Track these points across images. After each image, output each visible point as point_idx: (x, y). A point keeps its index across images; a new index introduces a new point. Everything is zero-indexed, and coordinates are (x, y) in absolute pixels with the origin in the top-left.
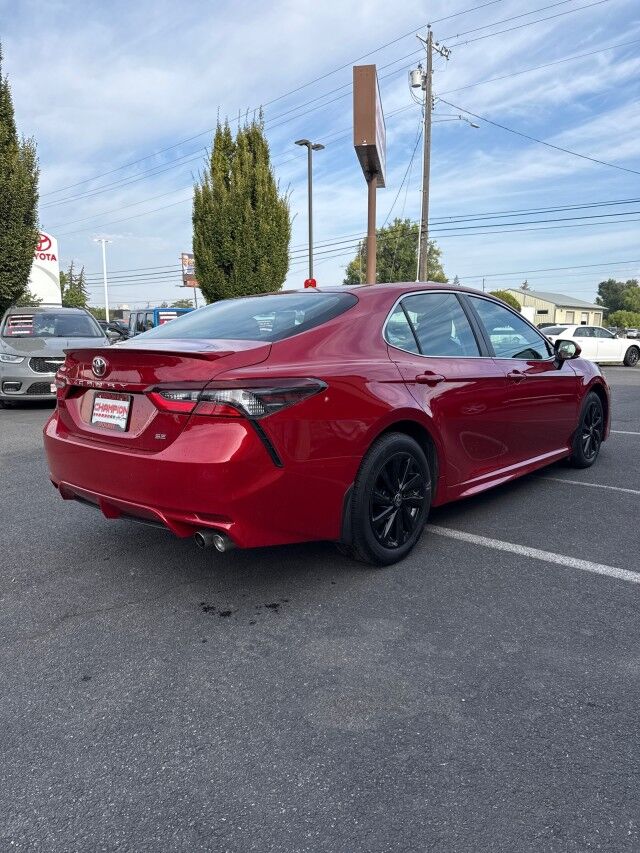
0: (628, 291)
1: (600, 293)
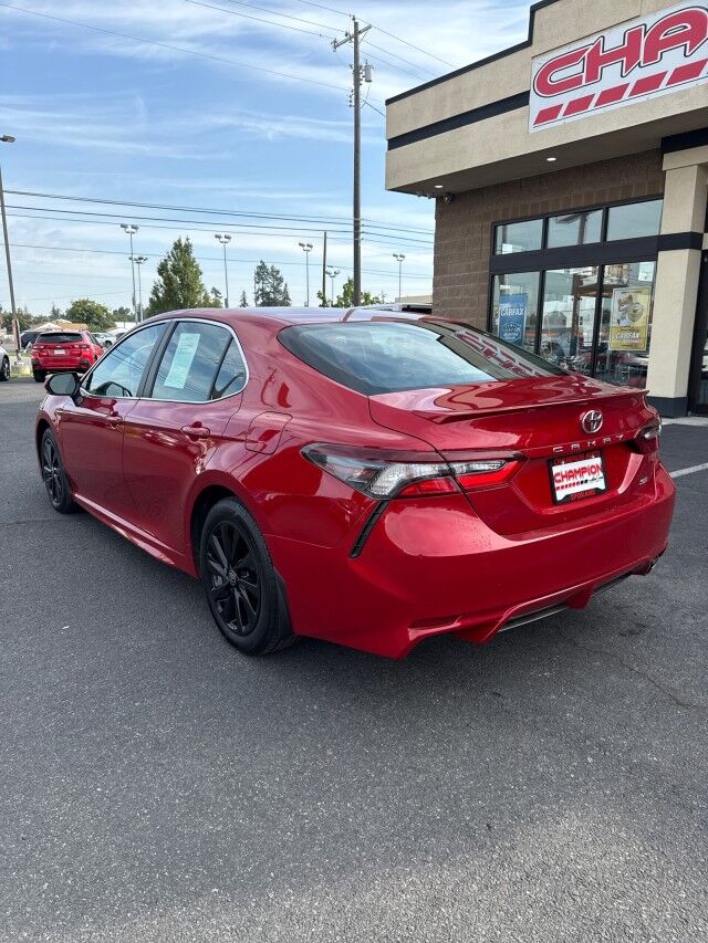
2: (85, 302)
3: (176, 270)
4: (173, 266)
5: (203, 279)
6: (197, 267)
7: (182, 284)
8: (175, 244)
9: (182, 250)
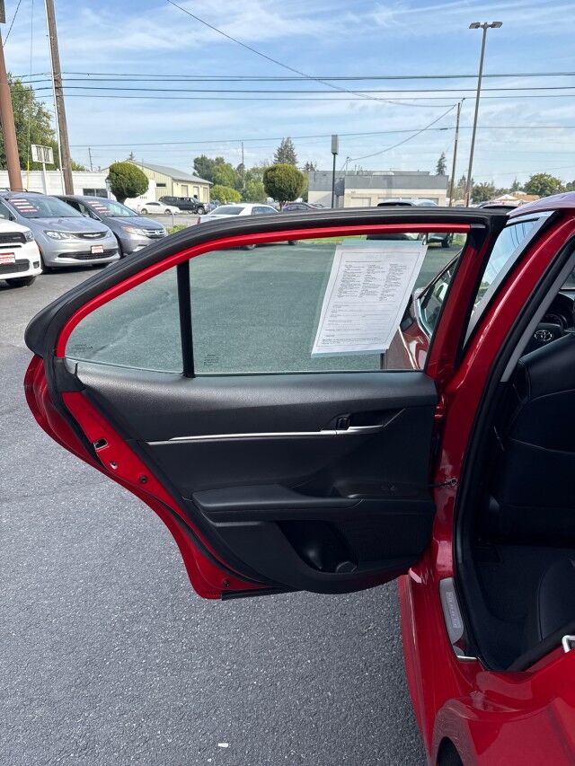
0: (219, 167)
1: (195, 168)
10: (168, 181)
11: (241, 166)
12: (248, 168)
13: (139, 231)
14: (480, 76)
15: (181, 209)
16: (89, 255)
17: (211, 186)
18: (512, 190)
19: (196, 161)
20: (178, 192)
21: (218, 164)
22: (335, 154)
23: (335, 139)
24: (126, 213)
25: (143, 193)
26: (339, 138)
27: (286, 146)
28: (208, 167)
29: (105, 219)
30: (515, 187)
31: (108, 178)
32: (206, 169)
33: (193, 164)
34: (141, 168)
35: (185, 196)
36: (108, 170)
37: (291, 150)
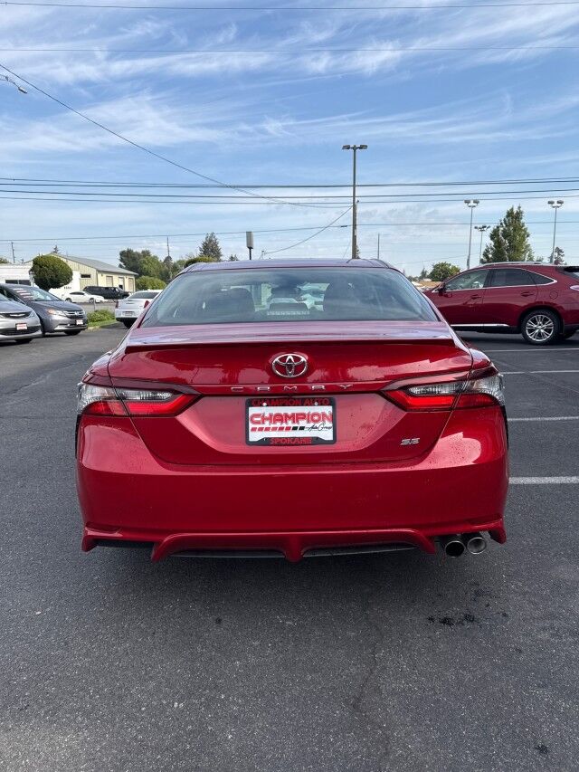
0: (145, 259)
1: (122, 260)
2: (443, 265)
3: (506, 235)
4: (504, 231)
5: (529, 241)
6: (525, 230)
7: (510, 246)
8: (508, 213)
9: (514, 217)
10: (92, 272)
11: (168, 258)
12: (175, 260)
13: (60, 312)
14: (354, 186)
15: (105, 298)
16: (14, 331)
17: (136, 277)
18: (421, 278)
19: (122, 254)
20: (103, 282)
21: (144, 256)
22: (250, 248)
23: (249, 235)
24: (48, 298)
25: (68, 283)
26: (254, 234)
27: (210, 241)
28: (134, 259)
29: (29, 303)
30: (424, 275)
31: (31, 270)
32: (132, 262)
33: (119, 257)
34: (64, 260)
35: (110, 285)
36: (32, 263)
37: (216, 244)
